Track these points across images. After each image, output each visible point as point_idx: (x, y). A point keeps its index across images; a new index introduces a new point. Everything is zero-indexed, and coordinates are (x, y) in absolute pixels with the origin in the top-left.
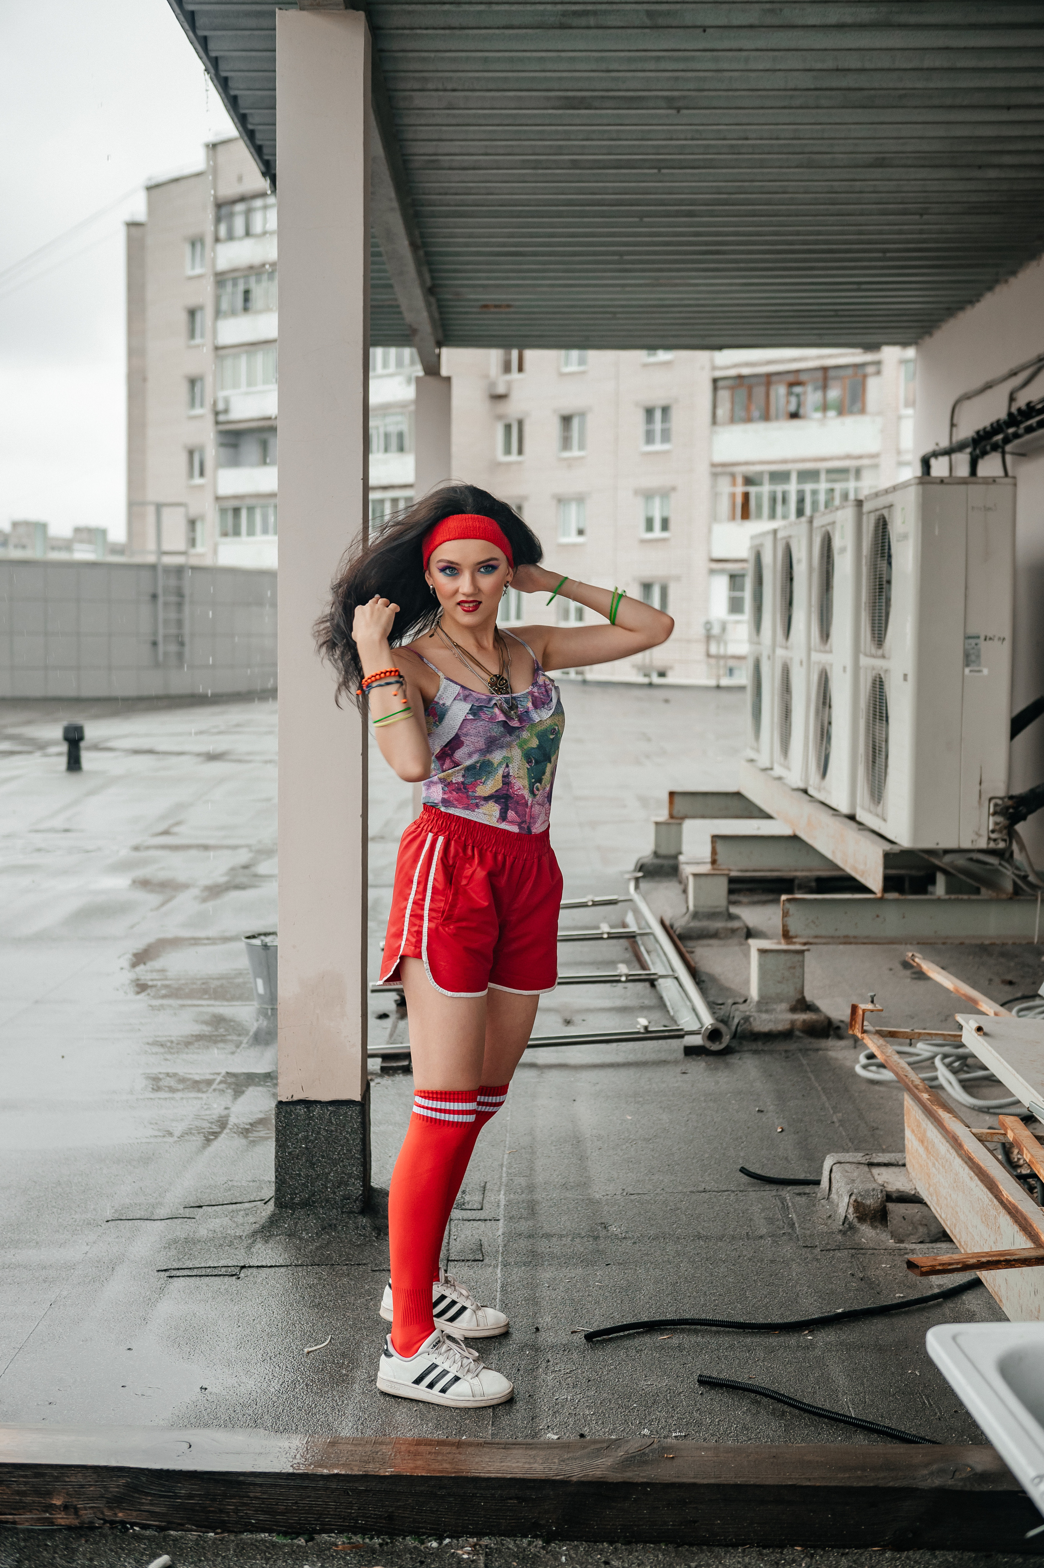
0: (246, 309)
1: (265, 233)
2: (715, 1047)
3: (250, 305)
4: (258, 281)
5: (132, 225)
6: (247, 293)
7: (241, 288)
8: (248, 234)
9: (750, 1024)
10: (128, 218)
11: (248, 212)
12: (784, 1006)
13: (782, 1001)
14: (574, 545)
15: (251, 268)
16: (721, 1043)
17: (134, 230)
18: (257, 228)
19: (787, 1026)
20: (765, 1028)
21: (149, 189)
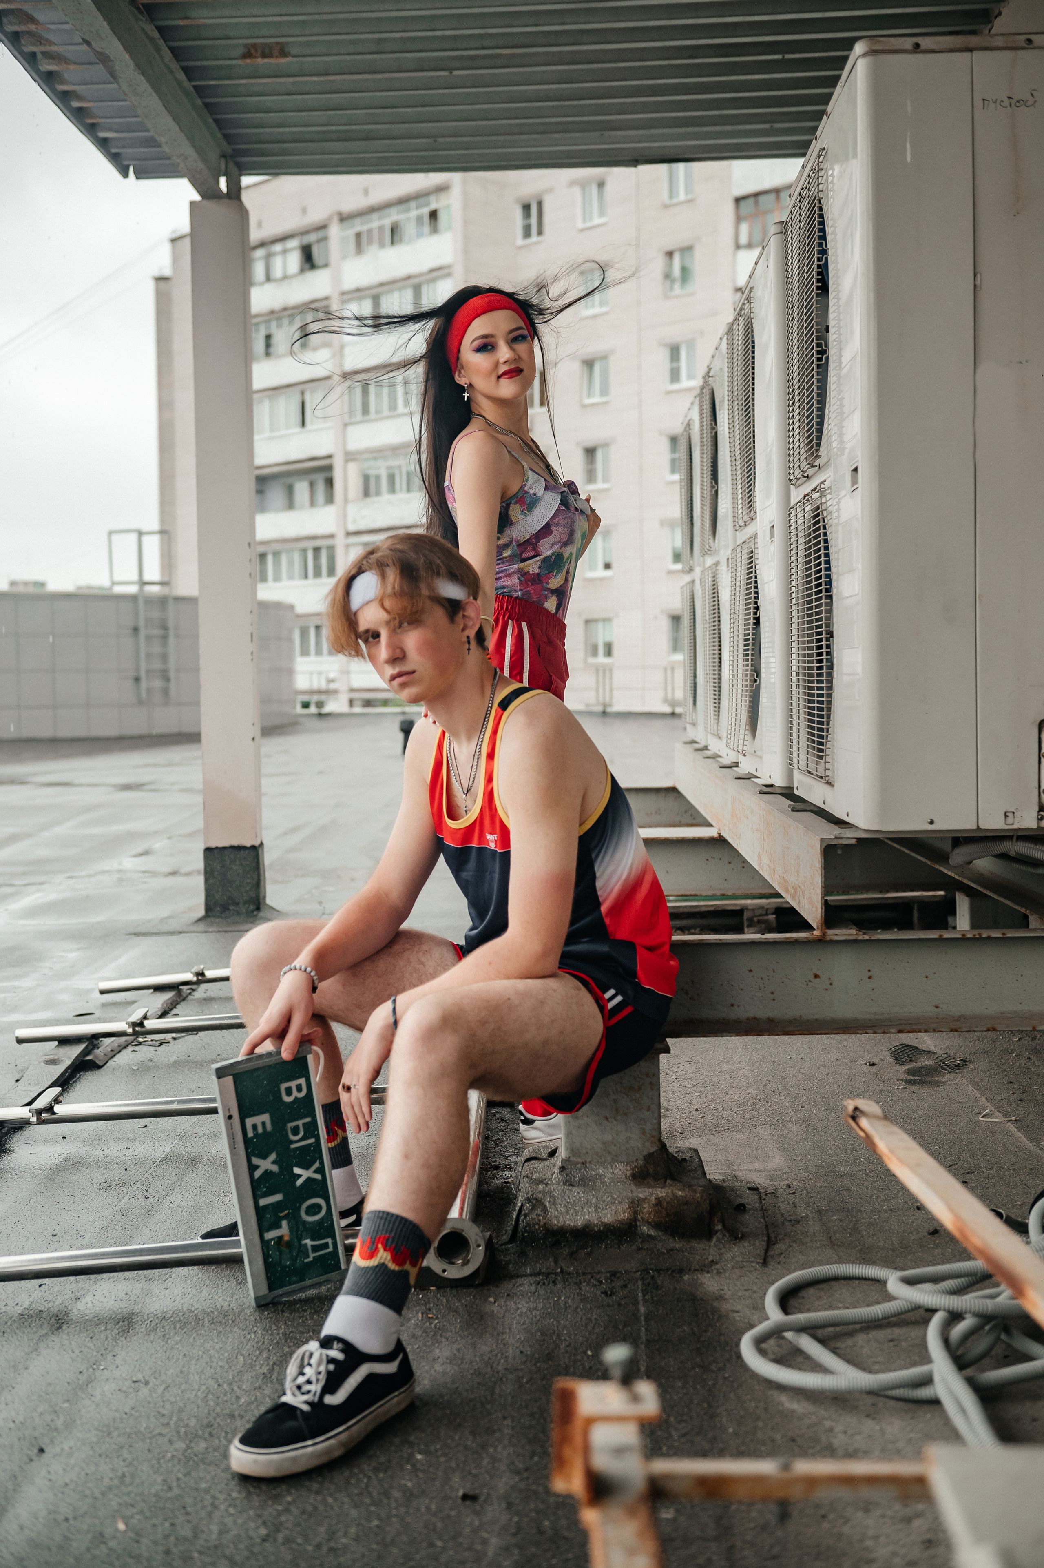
0: (268, 354)
1: (285, 277)
2: (456, 1271)
3: (272, 350)
4: (279, 326)
5: (160, 279)
6: (268, 337)
7: (263, 333)
8: (268, 279)
9: (545, 1210)
10: (157, 274)
11: (268, 257)
12: (620, 1170)
13: (615, 1159)
14: (601, 579)
15: (272, 312)
16: (466, 1263)
17: (162, 285)
18: (278, 272)
19: (624, 1215)
20: (576, 1219)
21: (173, 241)
